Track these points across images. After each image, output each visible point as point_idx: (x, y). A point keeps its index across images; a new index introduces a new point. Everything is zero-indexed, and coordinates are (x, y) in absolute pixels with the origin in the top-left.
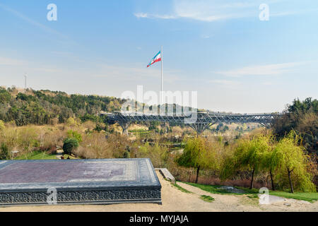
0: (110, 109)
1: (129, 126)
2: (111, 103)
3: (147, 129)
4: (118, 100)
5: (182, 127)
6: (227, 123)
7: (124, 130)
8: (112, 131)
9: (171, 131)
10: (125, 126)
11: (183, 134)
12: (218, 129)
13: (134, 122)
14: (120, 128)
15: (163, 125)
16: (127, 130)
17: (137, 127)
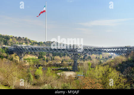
0: (10, 44)
1: (24, 55)
2: (11, 40)
3: (37, 58)
4: (16, 38)
5: (61, 57)
6: (89, 54)
7: (20, 58)
8: (12, 59)
9: (53, 59)
10: (21, 55)
11: (62, 62)
12: (84, 58)
13: (27, 53)
14: (18, 57)
15: (48, 55)
16: (23, 59)
17: (30, 57)
